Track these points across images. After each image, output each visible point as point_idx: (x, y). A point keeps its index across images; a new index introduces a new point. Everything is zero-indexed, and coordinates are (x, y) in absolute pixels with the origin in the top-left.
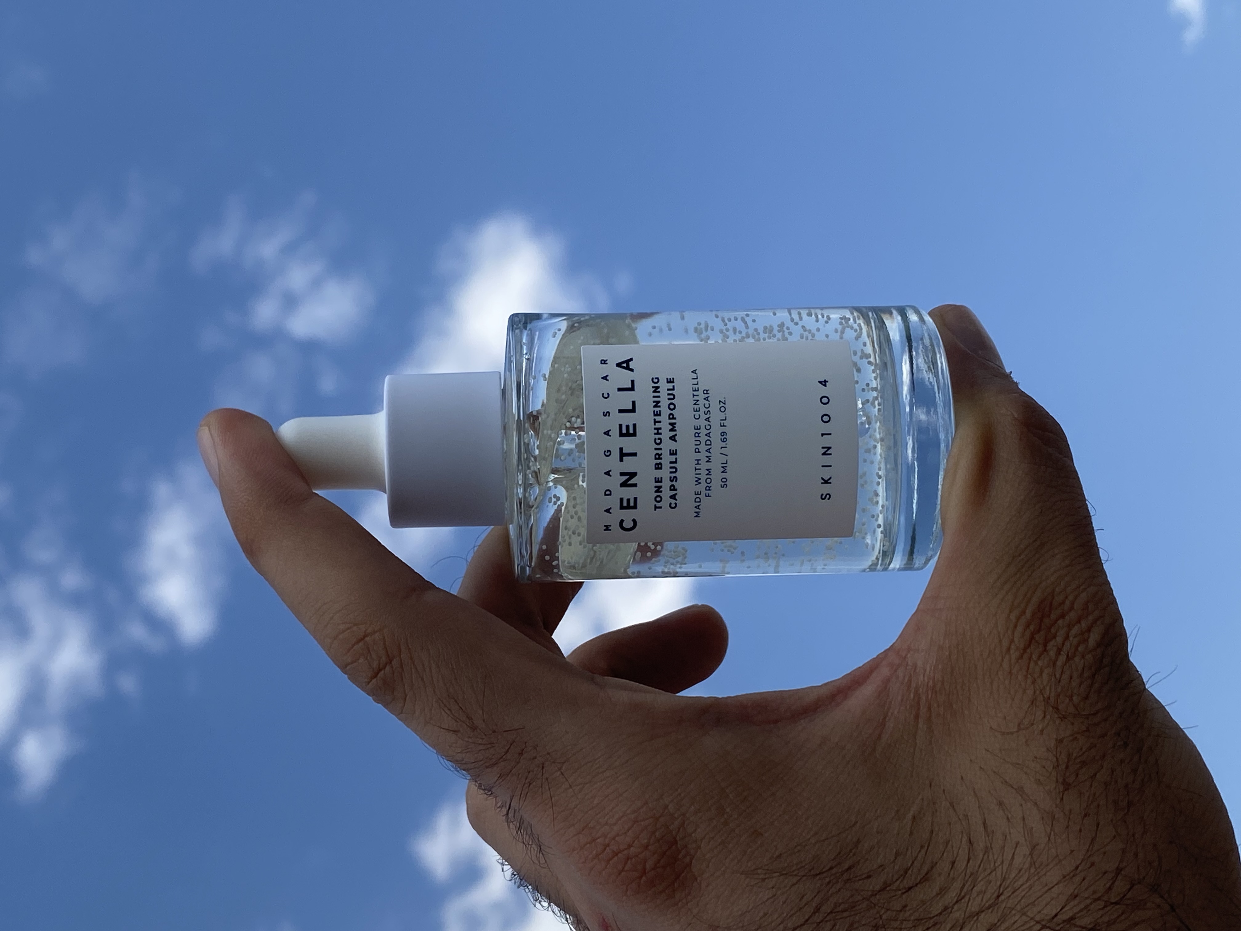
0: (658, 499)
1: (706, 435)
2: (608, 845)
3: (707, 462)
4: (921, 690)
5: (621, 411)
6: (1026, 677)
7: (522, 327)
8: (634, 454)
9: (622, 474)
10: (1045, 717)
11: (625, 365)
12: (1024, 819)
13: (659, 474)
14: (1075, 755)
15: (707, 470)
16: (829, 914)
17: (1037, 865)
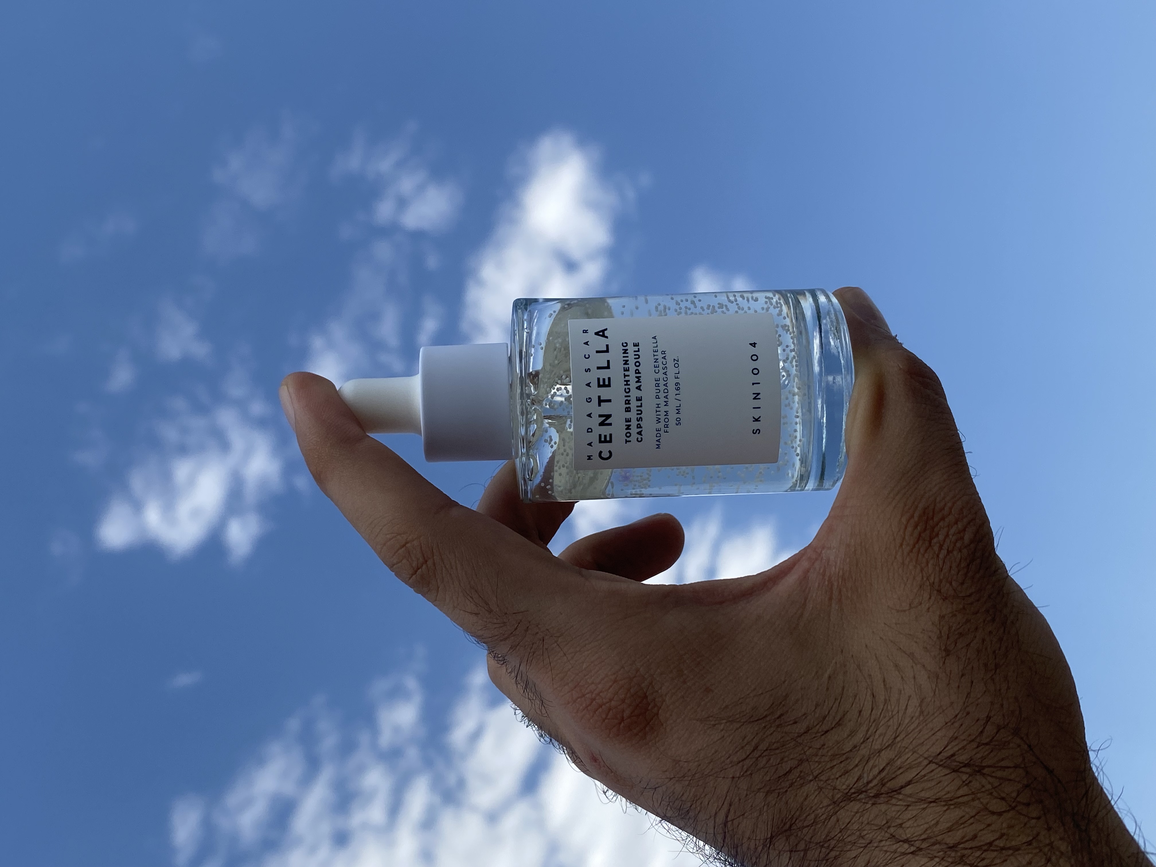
0: (628, 435)
1: (664, 385)
2: (594, 699)
3: (665, 405)
4: (833, 578)
5: (598, 368)
6: (915, 567)
7: (523, 308)
8: (610, 401)
9: (600, 416)
10: (930, 598)
11: (601, 333)
12: (914, 678)
13: (628, 415)
14: (954, 628)
15: (665, 412)
16: (765, 751)
17: (925, 714)
